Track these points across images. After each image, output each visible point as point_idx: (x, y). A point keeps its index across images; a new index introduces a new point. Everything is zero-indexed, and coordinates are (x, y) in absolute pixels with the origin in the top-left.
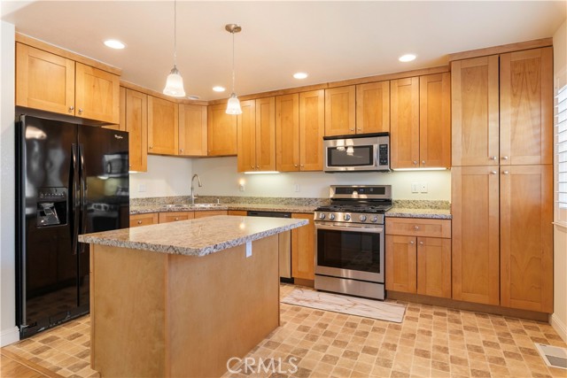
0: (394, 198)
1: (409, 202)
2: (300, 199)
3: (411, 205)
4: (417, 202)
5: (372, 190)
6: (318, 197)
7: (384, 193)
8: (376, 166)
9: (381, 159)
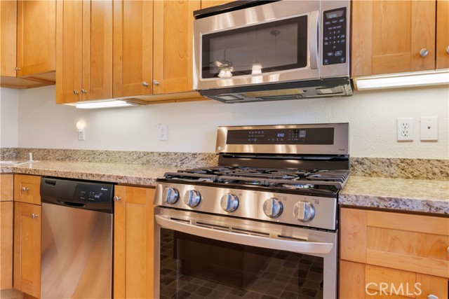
0: (354, 153)
1: (389, 162)
2: (168, 154)
3: (394, 169)
4: (410, 163)
5: (302, 135)
6: (197, 151)
7: (331, 142)
8: (314, 67)
9: (326, 49)
